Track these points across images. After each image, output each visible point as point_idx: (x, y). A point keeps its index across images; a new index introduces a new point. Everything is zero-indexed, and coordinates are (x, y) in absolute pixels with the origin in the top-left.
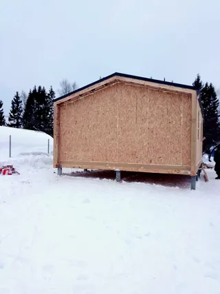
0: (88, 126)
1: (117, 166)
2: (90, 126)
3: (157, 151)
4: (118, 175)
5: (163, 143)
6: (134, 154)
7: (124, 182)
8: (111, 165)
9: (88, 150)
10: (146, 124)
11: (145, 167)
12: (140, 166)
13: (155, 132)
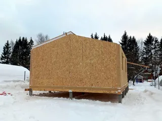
2: (52, 62)
3: (96, 78)
4: (71, 95)
5: (99, 73)
6: (81, 80)
8: (66, 88)
9: (51, 78)
10: (89, 61)
12: (86, 88)
13: (94, 66)
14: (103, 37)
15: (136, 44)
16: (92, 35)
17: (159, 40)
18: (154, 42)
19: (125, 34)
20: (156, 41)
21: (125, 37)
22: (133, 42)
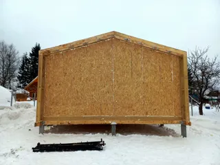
0: (81, 78)
1: (113, 119)
2: (82, 79)
3: (152, 104)
4: (114, 129)
5: (157, 96)
6: (130, 107)
7: (120, 135)
8: (107, 119)
9: (80, 104)
10: (141, 79)
11: (142, 119)
12: (137, 118)
13: (149, 86)
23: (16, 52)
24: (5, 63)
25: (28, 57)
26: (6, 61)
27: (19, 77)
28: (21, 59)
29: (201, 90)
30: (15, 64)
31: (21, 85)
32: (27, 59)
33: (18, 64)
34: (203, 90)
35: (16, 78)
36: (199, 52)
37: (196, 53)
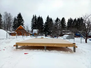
14: (39, 17)
15: (52, 21)
16: (34, 15)
17: (61, 20)
18: (59, 21)
19: (48, 16)
20: (60, 21)
21: (48, 18)
22: (51, 20)
23: (11, 16)
24: (7, 21)
25: (16, 18)
26: (8, 20)
27: (13, 26)
28: (13, 19)
29: (87, 32)
30: (11, 21)
31: (14, 29)
32: (16, 19)
33: (12, 21)
34: (88, 32)
35: (12, 27)
36: (87, 16)
37: (86, 16)
